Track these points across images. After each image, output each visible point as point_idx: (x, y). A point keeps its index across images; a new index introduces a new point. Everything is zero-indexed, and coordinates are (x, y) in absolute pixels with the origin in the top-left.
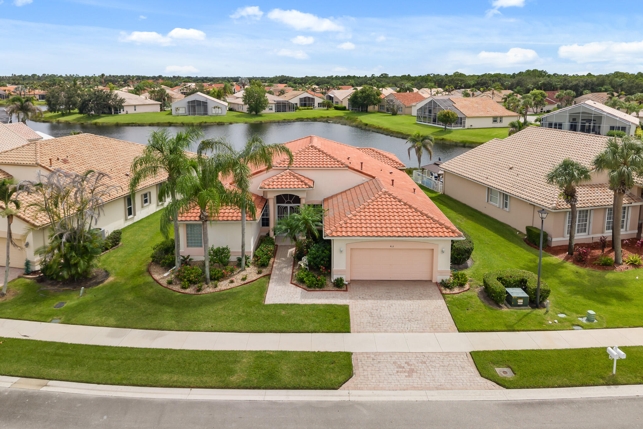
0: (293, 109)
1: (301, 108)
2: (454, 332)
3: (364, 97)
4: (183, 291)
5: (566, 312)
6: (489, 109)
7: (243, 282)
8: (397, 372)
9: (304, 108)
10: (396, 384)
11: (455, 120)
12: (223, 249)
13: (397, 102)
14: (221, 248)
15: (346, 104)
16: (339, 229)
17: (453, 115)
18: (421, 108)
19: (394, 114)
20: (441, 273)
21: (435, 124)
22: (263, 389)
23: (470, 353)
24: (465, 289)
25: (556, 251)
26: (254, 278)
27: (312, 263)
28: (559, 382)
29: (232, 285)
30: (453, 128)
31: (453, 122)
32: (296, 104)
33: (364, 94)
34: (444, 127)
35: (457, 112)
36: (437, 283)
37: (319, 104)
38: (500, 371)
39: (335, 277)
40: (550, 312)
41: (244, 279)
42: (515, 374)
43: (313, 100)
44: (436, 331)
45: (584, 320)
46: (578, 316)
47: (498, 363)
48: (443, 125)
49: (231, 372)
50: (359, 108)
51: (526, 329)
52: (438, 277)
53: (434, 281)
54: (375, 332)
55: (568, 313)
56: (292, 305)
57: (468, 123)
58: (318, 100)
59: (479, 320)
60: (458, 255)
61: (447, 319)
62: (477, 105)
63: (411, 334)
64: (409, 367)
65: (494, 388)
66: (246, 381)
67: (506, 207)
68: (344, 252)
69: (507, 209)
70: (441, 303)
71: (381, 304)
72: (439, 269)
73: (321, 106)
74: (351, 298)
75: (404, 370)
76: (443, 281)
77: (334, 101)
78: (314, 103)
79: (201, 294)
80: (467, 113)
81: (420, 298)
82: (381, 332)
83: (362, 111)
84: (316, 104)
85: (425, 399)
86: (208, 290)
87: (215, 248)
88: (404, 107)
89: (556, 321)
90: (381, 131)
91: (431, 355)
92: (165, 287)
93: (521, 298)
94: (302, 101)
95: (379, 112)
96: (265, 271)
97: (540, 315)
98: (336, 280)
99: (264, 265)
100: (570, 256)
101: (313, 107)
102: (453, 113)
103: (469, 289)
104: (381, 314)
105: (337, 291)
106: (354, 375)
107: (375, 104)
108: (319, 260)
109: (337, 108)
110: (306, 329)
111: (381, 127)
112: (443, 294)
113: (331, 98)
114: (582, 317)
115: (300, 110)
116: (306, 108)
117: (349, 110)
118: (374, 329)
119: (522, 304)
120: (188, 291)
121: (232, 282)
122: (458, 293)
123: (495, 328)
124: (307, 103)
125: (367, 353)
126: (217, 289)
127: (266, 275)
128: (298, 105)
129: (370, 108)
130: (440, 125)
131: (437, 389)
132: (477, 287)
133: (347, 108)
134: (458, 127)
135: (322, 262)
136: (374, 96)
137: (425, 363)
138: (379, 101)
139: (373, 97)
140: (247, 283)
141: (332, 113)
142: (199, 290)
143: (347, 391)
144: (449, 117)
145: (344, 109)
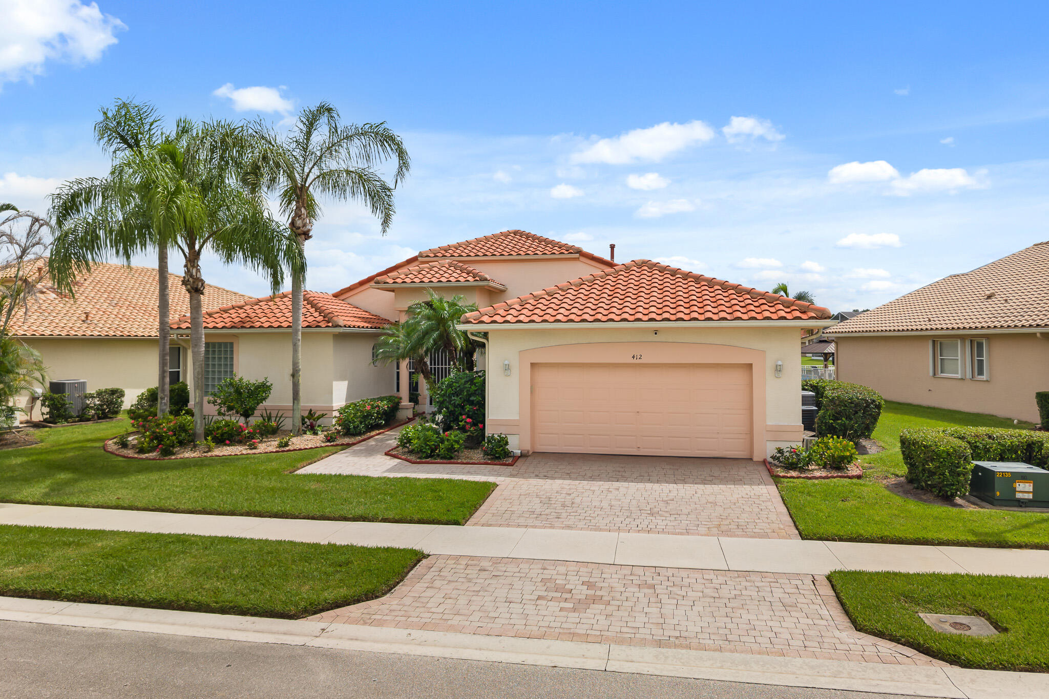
2: (789, 537)
4: (136, 455)
7: (275, 450)
10: (513, 622)
20: (777, 432)
22: (68, 597)
23: (829, 578)
24: (845, 475)
26: (309, 447)
36: (764, 462)
38: (937, 620)
41: (282, 445)
42: (1003, 630)
44: (728, 533)
52: (768, 443)
53: (757, 458)
54: (533, 527)
59: (877, 518)
61: (774, 517)
64: (589, 593)
66: (40, 576)
67: (981, 372)
68: (515, 371)
69: (984, 377)
70: (766, 492)
71: (587, 487)
72: (769, 423)
74: (511, 475)
75: (566, 596)
76: (780, 453)
79: (164, 460)
82: (551, 527)
86: (188, 454)
91: (684, 574)
96: (345, 441)
99: (348, 431)
103: (857, 476)
104: (576, 500)
105: (486, 464)
106: (388, 597)
110: (343, 512)
112: (776, 479)
120: (145, 456)
121: (252, 448)
122: (823, 479)
123: (932, 535)
125: (472, 558)
126: (206, 454)
127: (342, 445)
132: (886, 477)
135: (468, 408)
137: (653, 587)
140: (283, 451)
142: (165, 453)
143: (325, 625)
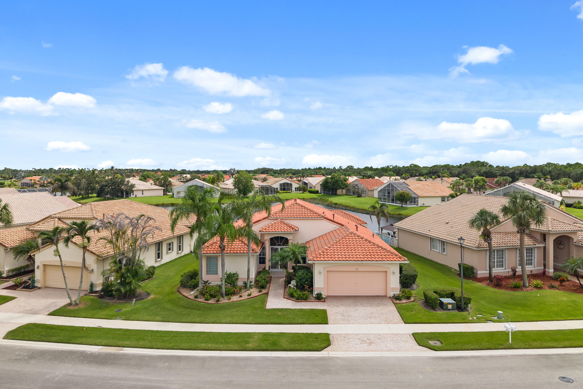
0: (275, 192)
1: (280, 191)
2: (402, 323)
3: (333, 182)
4: (206, 302)
5: (483, 313)
6: (437, 190)
7: (248, 297)
8: (361, 343)
9: (283, 192)
10: (361, 349)
11: (410, 199)
12: (234, 274)
13: (362, 186)
14: (232, 273)
15: (318, 188)
16: (318, 256)
17: (407, 195)
18: (381, 190)
19: (359, 196)
20: (393, 289)
21: (394, 203)
22: (270, 351)
23: (412, 334)
24: (410, 301)
25: (481, 280)
26: (257, 295)
27: (299, 284)
28: (472, 347)
29: (241, 299)
30: (408, 206)
31: (408, 200)
32: (277, 188)
33: (333, 180)
34: (401, 205)
35: (410, 192)
36: (390, 297)
37: (296, 188)
38: (432, 343)
39: (315, 293)
40: (471, 313)
41: (249, 295)
42: (442, 344)
43: (291, 185)
44: (388, 323)
45: (496, 318)
46: (491, 316)
47: (431, 339)
48: (400, 204)
49: (248, 342)
50: (329, 191)
51: (452, 321)
52: (391, 292)
53: (388, 296)
54: (345, 324)
55: (484, 314)
56: (285, 309)
57: (421, 202)
58: (295, 185)
59: (419, 317)
60: (406, 280)
61: (397, 317)
62: (427, 187)
63: (371, 325)
64: (370, 341)
65: (426, 350)
66: (258, 346)
67: (444, 251)
68: (322, 274)
69: (445, 253)
70: (393, 308)
71: (350, 309)
72: (391, 287)
73: (297, 190)
74: (328, 306)
75: (366, 342)
76: (394, 295)
77: (309, 186)
78: (292, 188)
79: (219, 303)
80: (419, 193)
81: (378, 306)
82: (349, 324)
83: (332, 194)
84: (293, 189)
85: (380, 355)
86: (224, 301)
87: (228, 273)
88: (367, 190)
89: (475, 318)
90: (348, 209)
91: (385, 335)
92: (193, 300)
93: (450, 304)
94: (282, 186)
95: (346, 195)
96: (264, 291)
97: (464, 315)
98: (316, 294)
99: (263, 287)
100: (490, 282)
101: (291, 191)
102: (407, 193)
103: (413, 301)
104: (350, 314)
105: (318, 302)
106: (331, 345)
107: (343, 188)
108: (304, 280)
109: (311, 192)
110: (297, 322)
111: (348, 205)
112: (394, 303)
113: (306, 184)
114: (494, 317)
115: (280, 193)
116: (285, 191)
117: (321, 193)
118: (345, 322)
119: (451, 308)
120: (209, 302)
121: (241, 296)
122: (406, 303)
123: (430, 321)
124: (285, 187)
125: (340, 334)
126: (231, 301)
127: (265, 293)
128: (279, 190)
129: (339, 192)
130: (398, 204)
131: (388, 351)
132: (420, 300)
133: (320, 192)
134: (412, 205)
135: (306, 282)
136: (342, 181)
137: (380, 339)
138: (346, 186)
139: (340, 182)
140: (251, 298)
141: (307, 195)
142: (218, 301)
143: (327, 352)
144: (404, 196)
145: (317, 192)
